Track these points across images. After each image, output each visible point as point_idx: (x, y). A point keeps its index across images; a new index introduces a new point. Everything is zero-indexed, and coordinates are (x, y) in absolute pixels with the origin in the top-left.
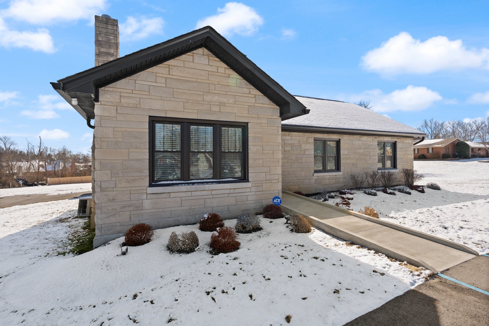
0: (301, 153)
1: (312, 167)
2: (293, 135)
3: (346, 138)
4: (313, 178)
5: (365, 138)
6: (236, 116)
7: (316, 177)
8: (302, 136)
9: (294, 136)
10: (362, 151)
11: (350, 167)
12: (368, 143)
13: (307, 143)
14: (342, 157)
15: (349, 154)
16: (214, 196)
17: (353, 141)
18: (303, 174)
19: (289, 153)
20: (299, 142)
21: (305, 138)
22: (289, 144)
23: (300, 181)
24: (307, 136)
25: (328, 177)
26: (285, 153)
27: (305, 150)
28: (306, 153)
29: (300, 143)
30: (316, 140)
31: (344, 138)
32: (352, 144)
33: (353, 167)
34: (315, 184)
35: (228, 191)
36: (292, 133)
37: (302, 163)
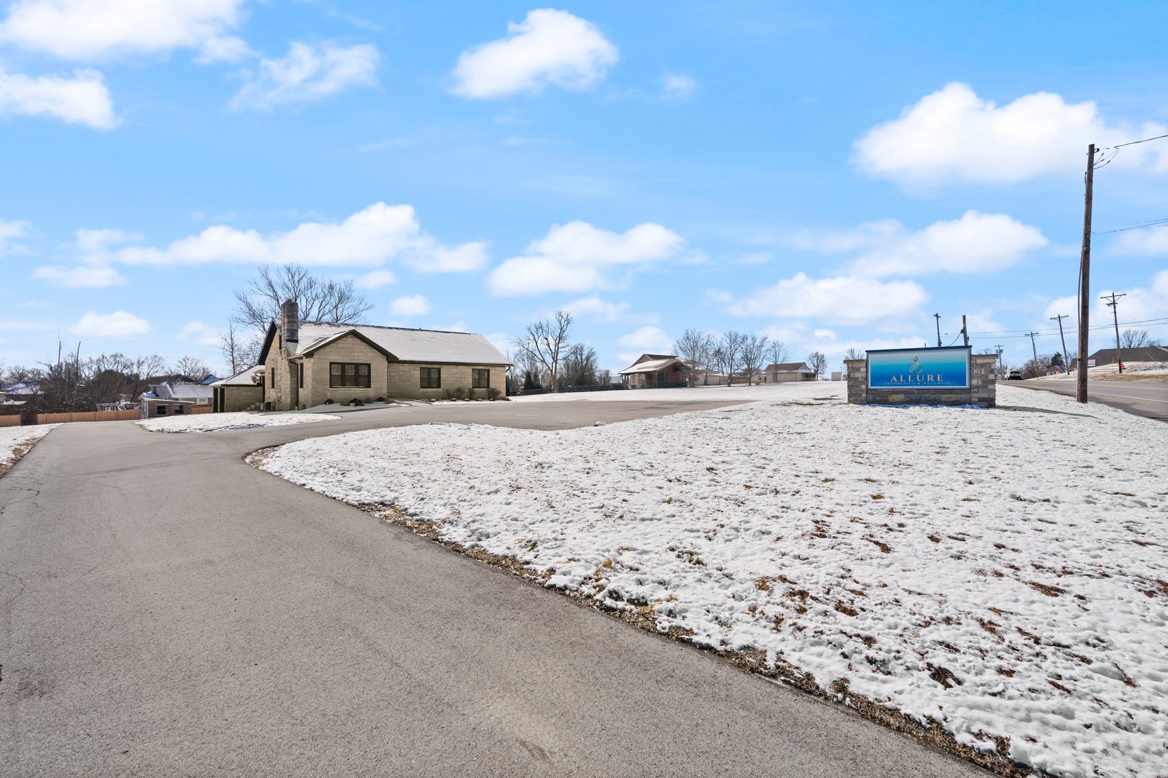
0: (408, 376)
1: (419, 385)
2: (405, 366)
3: (446, 367)
4: (419, 392)
5: (461, 367)
6: (365, 360)
7: (422, 391)
8: (412, 366)
10: (459, 375)
12: (464, 370)
13: (415, 370)
14: (442, 379)
15: (447, 377)
16: (355, 393)
17: (451, 369)
18: (412, 389)
19: (402, 376)
22: (403, 371)
23: (409, 393)
24: (415, 366)
25: (431, 391)
27: (413, 374)
30: (421, 368)
31: (443, 367)
33: (450, 385)
34: (421, 395)
35: (362, 390)
37: (411, 382)
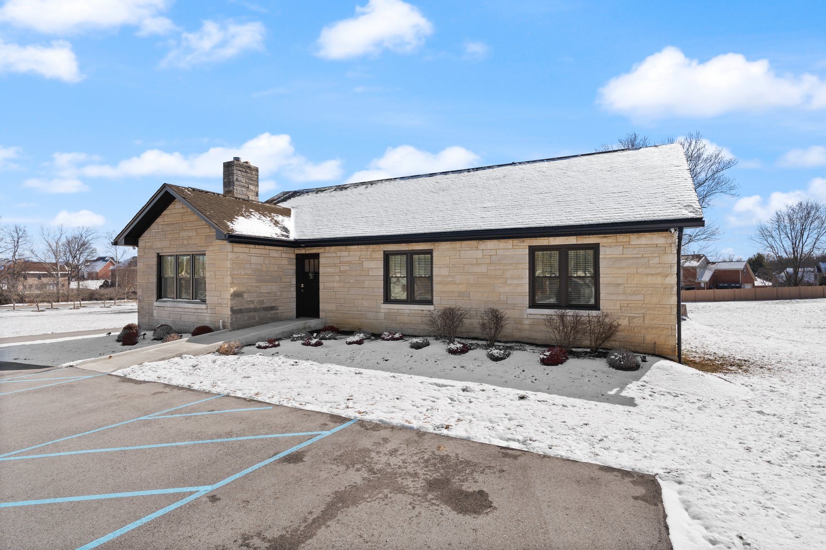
0: (362, 274)
1: (380, 294)
2: (351, 250)
3: (444, 247)
4: (382, 311)
5: (491, 244)
6: (197, 246)
7: (386, 310)
8: (365, 250)
9: (353, 250)
10: (483, 269)
11: (454, 298)
12: (500, 252)
13: (372, 259)
14: (436, 279)
15: (451, 274)
16: (186, 313)
17: (460, 251)
18: (366, 304)
19: (346, 274)
20: (359, 258)
21: (370, 252)
22: (346, 262)
23: (361, 313)
24: (372, 250)
25: (407, 311)
26: (341, 274)
27: (369, 270)
28: (370, 273)
29: (361, 259)
30: (387, 253)
31: (440, 247)
32: (459, 257)
33: (461, 298)
34: (385, 321)
35: (193, 310)
36: (349, 247)
37: (364, 288)
